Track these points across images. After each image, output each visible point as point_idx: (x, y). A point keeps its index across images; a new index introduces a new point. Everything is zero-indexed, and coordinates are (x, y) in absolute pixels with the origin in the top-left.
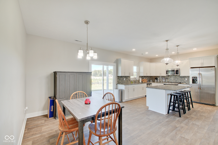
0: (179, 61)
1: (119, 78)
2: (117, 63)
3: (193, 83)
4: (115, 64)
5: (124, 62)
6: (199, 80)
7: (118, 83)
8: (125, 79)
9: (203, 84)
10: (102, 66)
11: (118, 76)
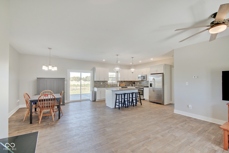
0: (133, 69)
1: (95, 82)
2: (94, 70)
3: (150, 86)
4: (92, 71)
5: (98, 69)
6: (153, 85)
7: (95, 86)
8: (101, 83)
9: (155, 87)
10: (80, 73)
11: (95, 81)
